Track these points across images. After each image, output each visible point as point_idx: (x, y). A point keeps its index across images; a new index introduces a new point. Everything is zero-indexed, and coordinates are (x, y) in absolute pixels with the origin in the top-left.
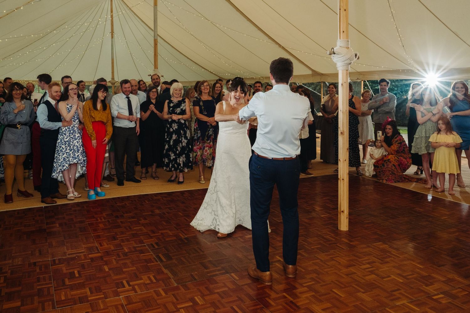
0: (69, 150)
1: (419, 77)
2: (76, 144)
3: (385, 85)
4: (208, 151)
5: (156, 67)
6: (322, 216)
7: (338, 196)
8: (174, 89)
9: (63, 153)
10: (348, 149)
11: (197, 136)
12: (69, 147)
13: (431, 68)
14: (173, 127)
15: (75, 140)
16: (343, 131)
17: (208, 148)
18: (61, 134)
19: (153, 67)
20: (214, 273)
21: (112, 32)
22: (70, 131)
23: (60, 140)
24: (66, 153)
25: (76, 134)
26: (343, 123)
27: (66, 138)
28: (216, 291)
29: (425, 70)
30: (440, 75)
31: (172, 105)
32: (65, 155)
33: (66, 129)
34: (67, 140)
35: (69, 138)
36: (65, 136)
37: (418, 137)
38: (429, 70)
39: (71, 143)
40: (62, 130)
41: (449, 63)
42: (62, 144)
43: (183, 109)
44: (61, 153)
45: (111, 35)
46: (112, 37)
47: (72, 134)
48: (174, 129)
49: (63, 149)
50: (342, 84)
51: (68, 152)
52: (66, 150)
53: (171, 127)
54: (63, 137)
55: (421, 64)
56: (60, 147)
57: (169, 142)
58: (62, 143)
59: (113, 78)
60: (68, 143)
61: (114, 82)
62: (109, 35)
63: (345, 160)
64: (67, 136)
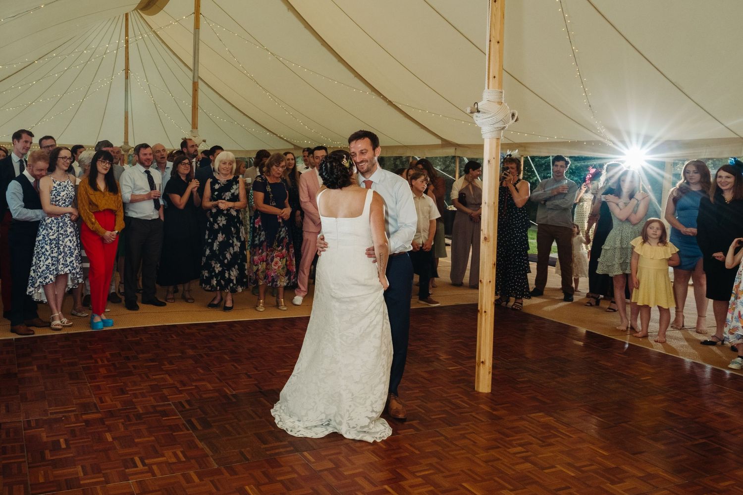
0: (57, 252)
1: (613, 154)
2: (68, 244)
3: (561, 166)
4: (280, 264)
5: (194, 126)
6: (450, 368)
7: (476, 338)
8: (221, 161)
9: (46, 257)
10: (494, 264)
11: (259, 239)
12: (56, 249)
13: (634, 139)
14: (218, 222)
15: (67, 237)
16: (489, 236)
17: (279, 258)
18: (43, 227)
19: (190, 127)
20: (277, 451)
21: (127, 69)
22: (59, 224)
23: (42, 236)
24: (52, 257)
25: (68, 229)
26: (488, 222)
27: (53, 235)
28: (278, 479)
29: (623, 142)
30: (649, 150)
31: (217, 187)
32: (50, 261)
33: (52, 220)
34: (54, 237)
35: (56, 234)
36: (50, 231)
37: (608, 248)
38: (631, 142)
39: (61, 242)
40: (45, 222)
41: (663, 132)
42: (45, 244)
43: (236, 194)
44: (43, 257)
45: (126, 73)
46: (127, 78)
47: (62, 228)
48: (221, 225)
49: (47, 251)
50: (489, 161)
51: (54, 257)
52: (52, 253)
53: (215, 221)
54: (47, 232)
55: (616, 132)
56: (42, 248)
57: (211, 245)
58: (46, 241)
59: (126, 142)
60: (55, 242)
61: (128, 148)
62: (121, 74)
63: (490, 282)
64: (53, 231)
